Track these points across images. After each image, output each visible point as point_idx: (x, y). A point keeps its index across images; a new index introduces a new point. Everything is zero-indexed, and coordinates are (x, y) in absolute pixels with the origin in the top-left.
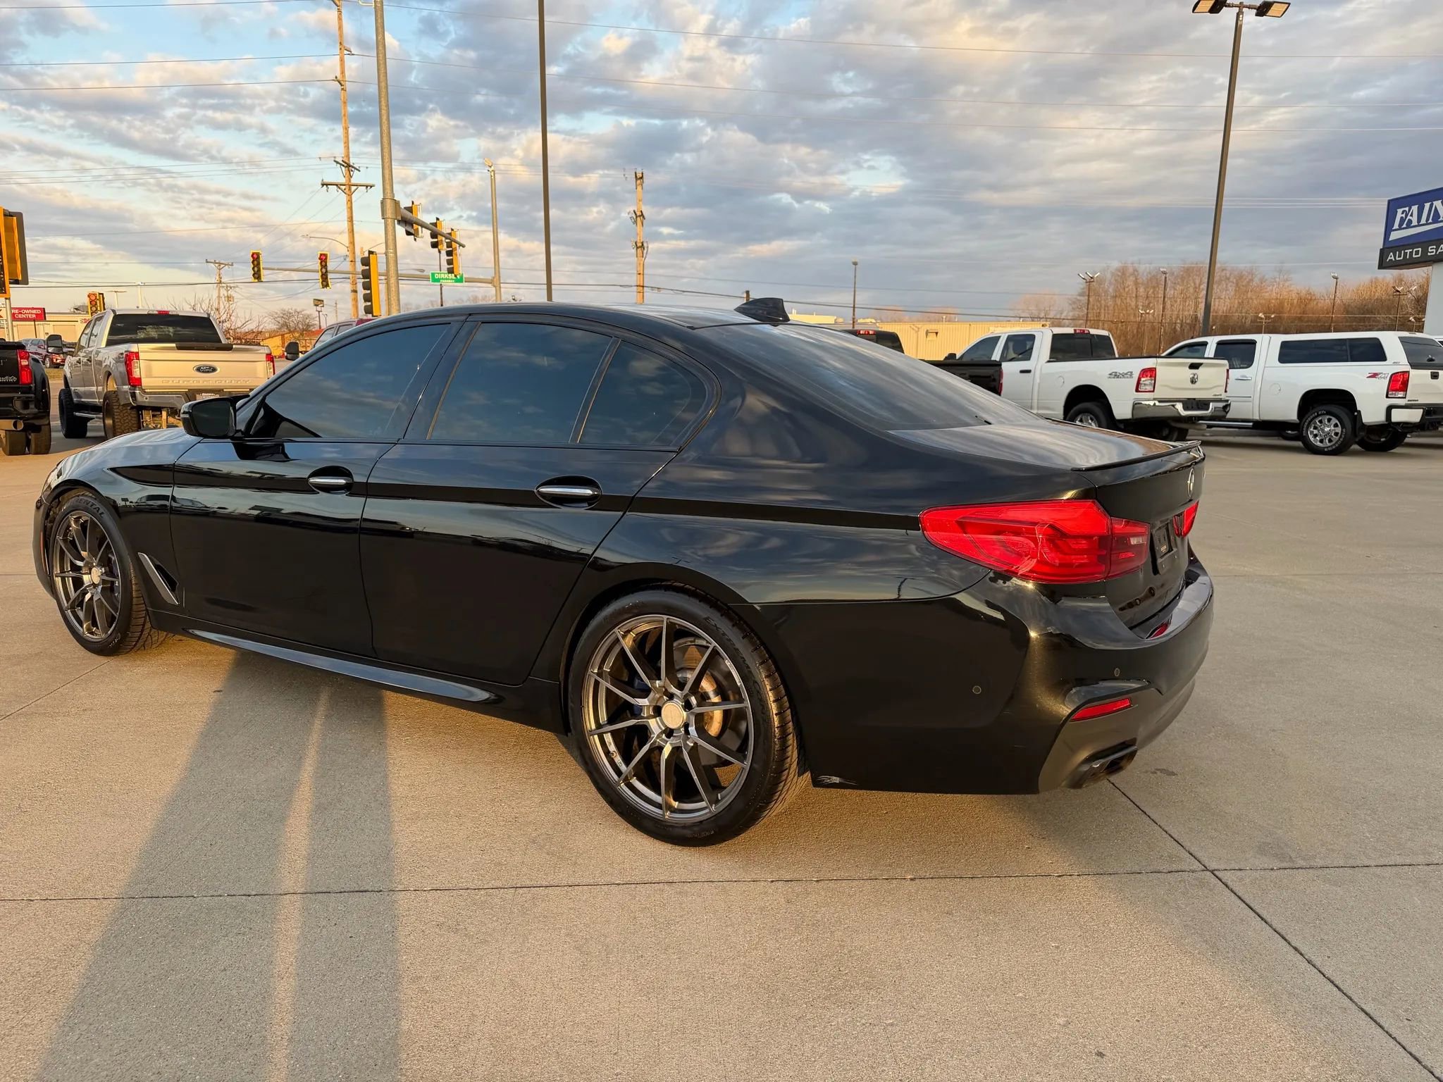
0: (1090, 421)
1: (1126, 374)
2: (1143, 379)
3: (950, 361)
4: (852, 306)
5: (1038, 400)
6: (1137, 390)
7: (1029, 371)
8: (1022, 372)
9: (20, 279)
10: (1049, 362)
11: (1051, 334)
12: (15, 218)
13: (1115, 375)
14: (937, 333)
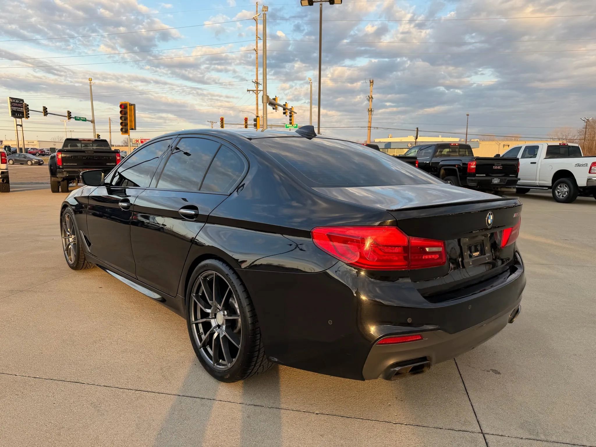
0: (565, 187)
1: (584, 165)
2: (593, 167)
3: (497, 158)
4: (466, 133)
5: (539, 176)
6: (590, 173)
7: (535, 163)
8: (531, 163)
9: (133, 128)
10: (545, 158)
11: (547, 145)
12: (133, 106)
13: (579, 165)
14: (509, 146)
